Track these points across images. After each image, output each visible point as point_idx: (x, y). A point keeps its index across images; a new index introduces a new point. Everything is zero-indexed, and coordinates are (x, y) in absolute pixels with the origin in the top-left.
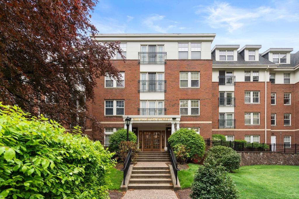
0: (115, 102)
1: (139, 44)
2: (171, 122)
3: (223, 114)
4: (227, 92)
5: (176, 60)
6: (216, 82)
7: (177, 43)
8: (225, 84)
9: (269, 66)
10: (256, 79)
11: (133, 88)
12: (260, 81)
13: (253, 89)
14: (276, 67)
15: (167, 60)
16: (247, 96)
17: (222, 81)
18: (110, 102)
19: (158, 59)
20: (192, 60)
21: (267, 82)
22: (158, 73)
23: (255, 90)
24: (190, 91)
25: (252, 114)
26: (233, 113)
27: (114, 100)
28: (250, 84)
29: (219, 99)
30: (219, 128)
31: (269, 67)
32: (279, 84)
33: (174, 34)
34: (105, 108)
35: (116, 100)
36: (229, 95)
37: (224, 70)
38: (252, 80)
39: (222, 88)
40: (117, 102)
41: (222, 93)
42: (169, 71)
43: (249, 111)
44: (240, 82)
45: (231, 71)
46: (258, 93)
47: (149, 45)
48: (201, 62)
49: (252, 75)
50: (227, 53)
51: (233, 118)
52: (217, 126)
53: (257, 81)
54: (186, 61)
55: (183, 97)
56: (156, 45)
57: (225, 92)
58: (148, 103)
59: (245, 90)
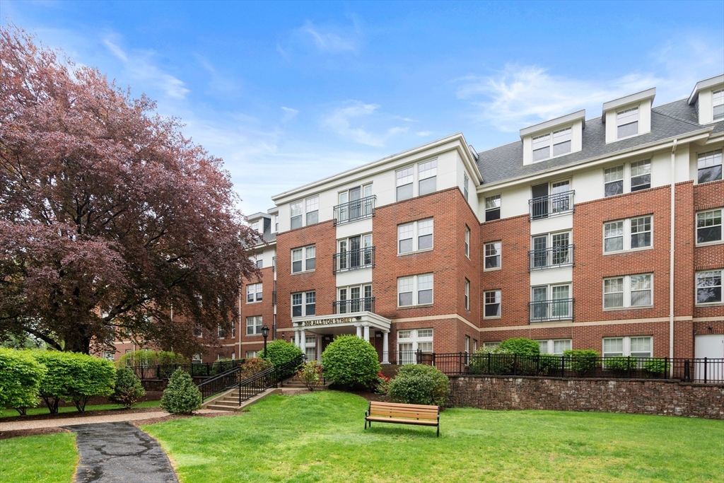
0: (304, 295)
1: (336, 191)
2: (355, 324)
3: (541, 289)
4: (551, 233)
5: (391, 205)
6: (522, 216)
7: (393, 172)
8: (546, 216)
9: (675, 141)
10: (641, 185)
11: (326, 269)
12: (653, 186)
13: (630, 212)
14: (707, 135)
15: (377, 209)
16: (612, 234)
17: (540, 210)
18: (297, 296)
19: (362, 211)
20: (420, 197)
21: (676, 185)
22: (363, 234)
23: (638, 212)
25: (627, 280)
26: (570, 283)
27: (302, 292)
28: (619, 202)
29: (529, 255)
30: (529, 324)
31: (676, 143)
34: (292, 305)
35: (305, 291)
36: (561, 240)
37: (545, 181)
38: (627, 189)
39: (538, 227)
40: (307, 294)
41: (540, 240)
42: (380, 229)
43: (617, 272)
44: (590, 203)
45: (564, 179)
46: (648, 221)
47: (350, 190)
49: (627, 176)
50: (551, 140)
51: (570, 296)
52: (525, 319)
53: (649, 186)
54: (407, 202)
55: (403, 272)
56: (359, 187)
57: (548, 234)
58: (349, 289)
59: (604, 219)
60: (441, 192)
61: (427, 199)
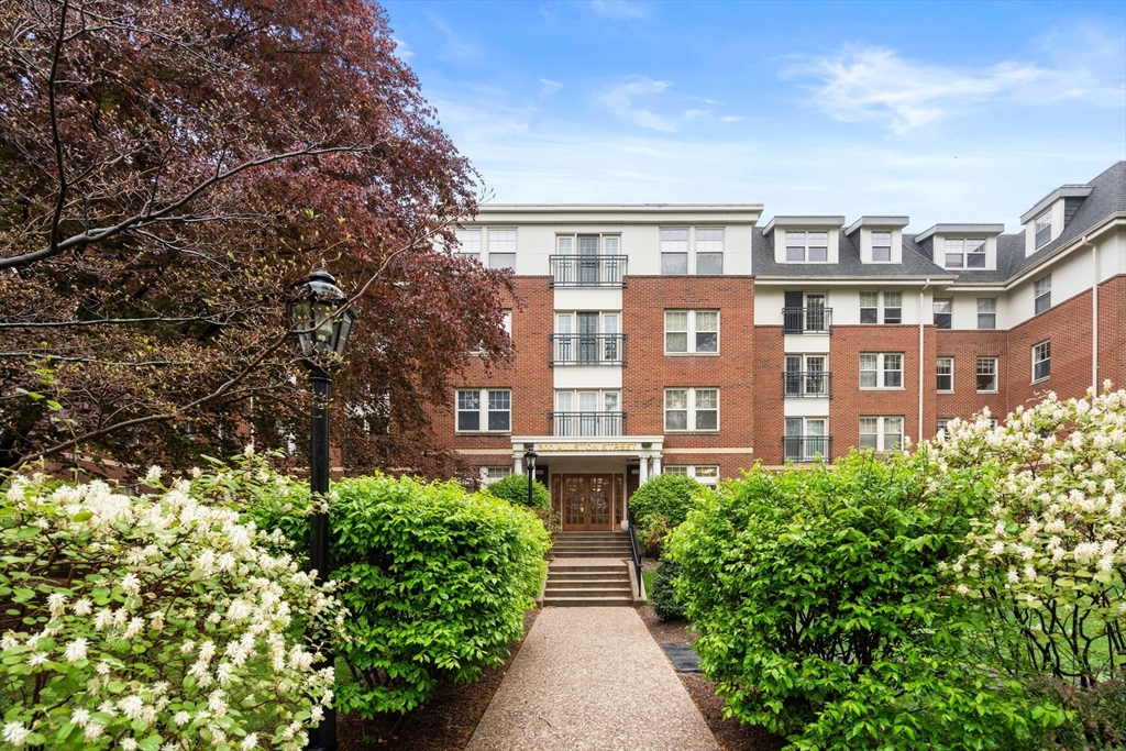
0: (484, 395)
1: (552, 231)
2: (640, 454)
3: (794, 421)
4: (807, 354)
5: (655, 277)
6: (775, 327)
7: (656, 229)
8: (801, 333)
10: (893, 316)
11: (535, 356)
12: (904, 322)
13: (885, 346)
14: (952, 283)
15: (630, 277)
16: (866, 367)
17: (792, 324)
18: (470, 394)
19: (604, 275)
20: (698, 277)
21: (925, 326)
22: (604, 311)
23: (891, 348)
24: (692, 363)
25: (881, 420)
26: (826, 417)
27: (481, 388)
28: (875, 332)
29: (783, 377)
30: (783, 463)
31: (928, 282)
32: (964, 331)
33: (647, 205)
34: (457, 410)
35: (486, 388)
36: (816, 362)
37: (797, 290)
38: (881, 320)
39: (792, 344)
40: (491, 394)
41: (793, 360)
42: (635, 309)
43: (873, 411)
44: (848, 326)
45: (820, 292)
46: (899, 357)
47: (579, 235)
48: (722, 282)
49: (881, 306)
50: (808, 240)
51: (826, 433)
52: (779, 458)
53: (898, 321)
54: (681, 280)
55: (673, 381)
56: (598, 235)
57: (802, 355)
58: (576, 396)
59: (860, 348)
60: (732, 277)
61: (712, 282)
